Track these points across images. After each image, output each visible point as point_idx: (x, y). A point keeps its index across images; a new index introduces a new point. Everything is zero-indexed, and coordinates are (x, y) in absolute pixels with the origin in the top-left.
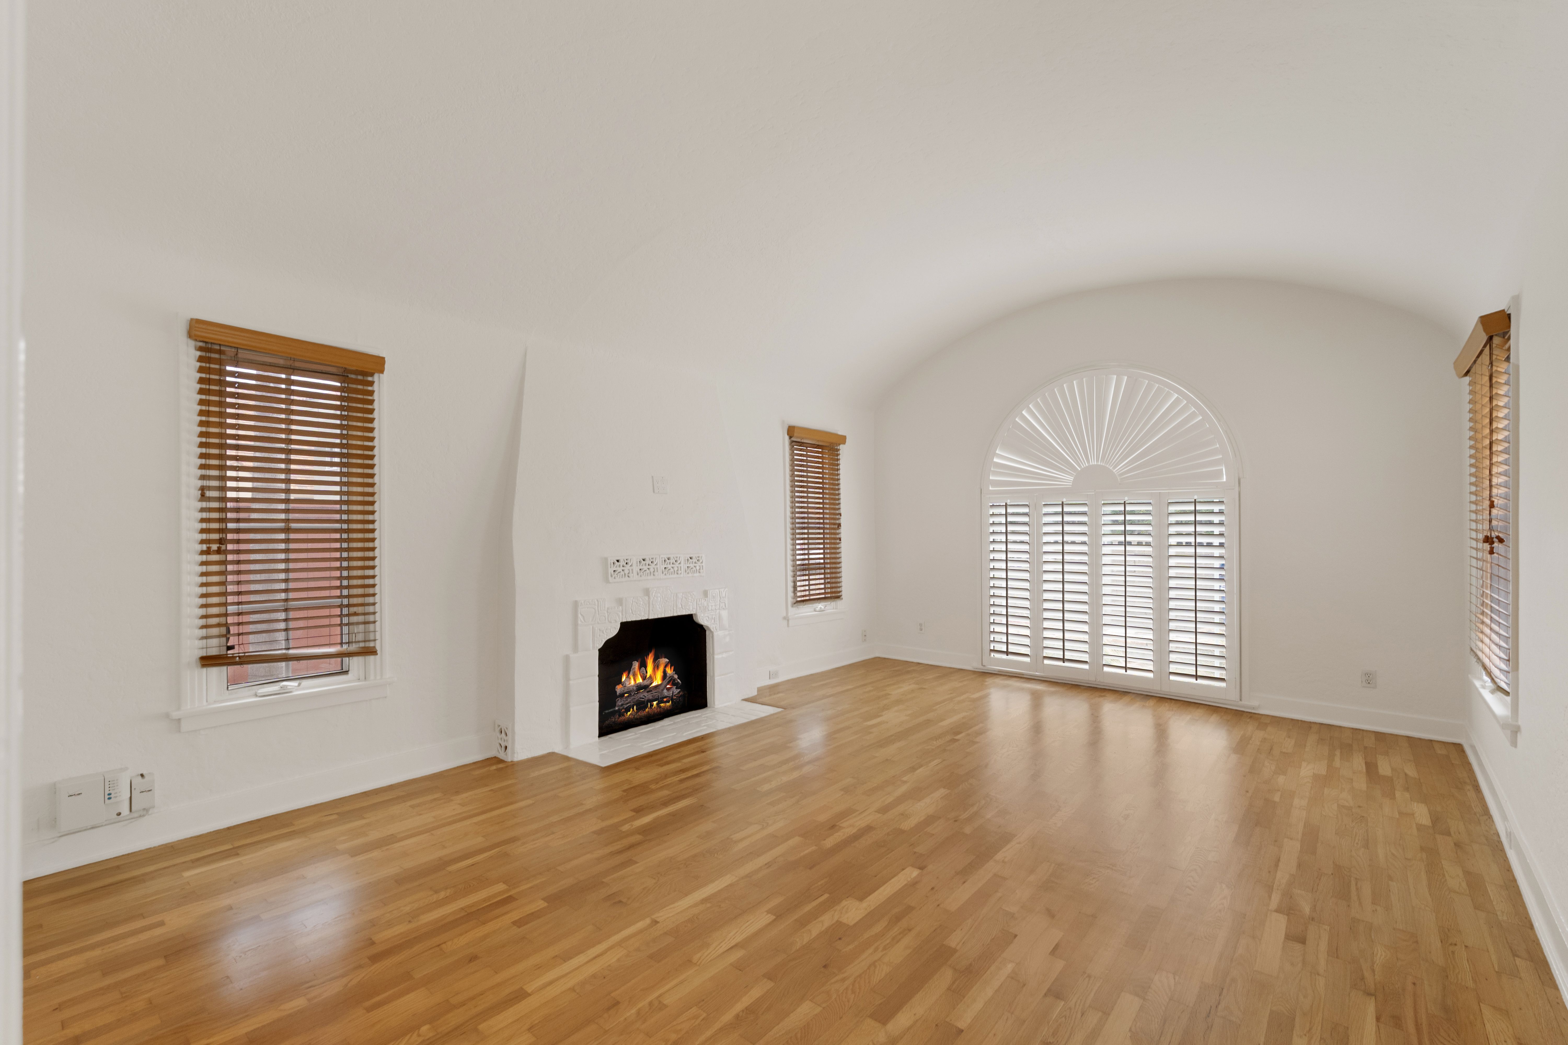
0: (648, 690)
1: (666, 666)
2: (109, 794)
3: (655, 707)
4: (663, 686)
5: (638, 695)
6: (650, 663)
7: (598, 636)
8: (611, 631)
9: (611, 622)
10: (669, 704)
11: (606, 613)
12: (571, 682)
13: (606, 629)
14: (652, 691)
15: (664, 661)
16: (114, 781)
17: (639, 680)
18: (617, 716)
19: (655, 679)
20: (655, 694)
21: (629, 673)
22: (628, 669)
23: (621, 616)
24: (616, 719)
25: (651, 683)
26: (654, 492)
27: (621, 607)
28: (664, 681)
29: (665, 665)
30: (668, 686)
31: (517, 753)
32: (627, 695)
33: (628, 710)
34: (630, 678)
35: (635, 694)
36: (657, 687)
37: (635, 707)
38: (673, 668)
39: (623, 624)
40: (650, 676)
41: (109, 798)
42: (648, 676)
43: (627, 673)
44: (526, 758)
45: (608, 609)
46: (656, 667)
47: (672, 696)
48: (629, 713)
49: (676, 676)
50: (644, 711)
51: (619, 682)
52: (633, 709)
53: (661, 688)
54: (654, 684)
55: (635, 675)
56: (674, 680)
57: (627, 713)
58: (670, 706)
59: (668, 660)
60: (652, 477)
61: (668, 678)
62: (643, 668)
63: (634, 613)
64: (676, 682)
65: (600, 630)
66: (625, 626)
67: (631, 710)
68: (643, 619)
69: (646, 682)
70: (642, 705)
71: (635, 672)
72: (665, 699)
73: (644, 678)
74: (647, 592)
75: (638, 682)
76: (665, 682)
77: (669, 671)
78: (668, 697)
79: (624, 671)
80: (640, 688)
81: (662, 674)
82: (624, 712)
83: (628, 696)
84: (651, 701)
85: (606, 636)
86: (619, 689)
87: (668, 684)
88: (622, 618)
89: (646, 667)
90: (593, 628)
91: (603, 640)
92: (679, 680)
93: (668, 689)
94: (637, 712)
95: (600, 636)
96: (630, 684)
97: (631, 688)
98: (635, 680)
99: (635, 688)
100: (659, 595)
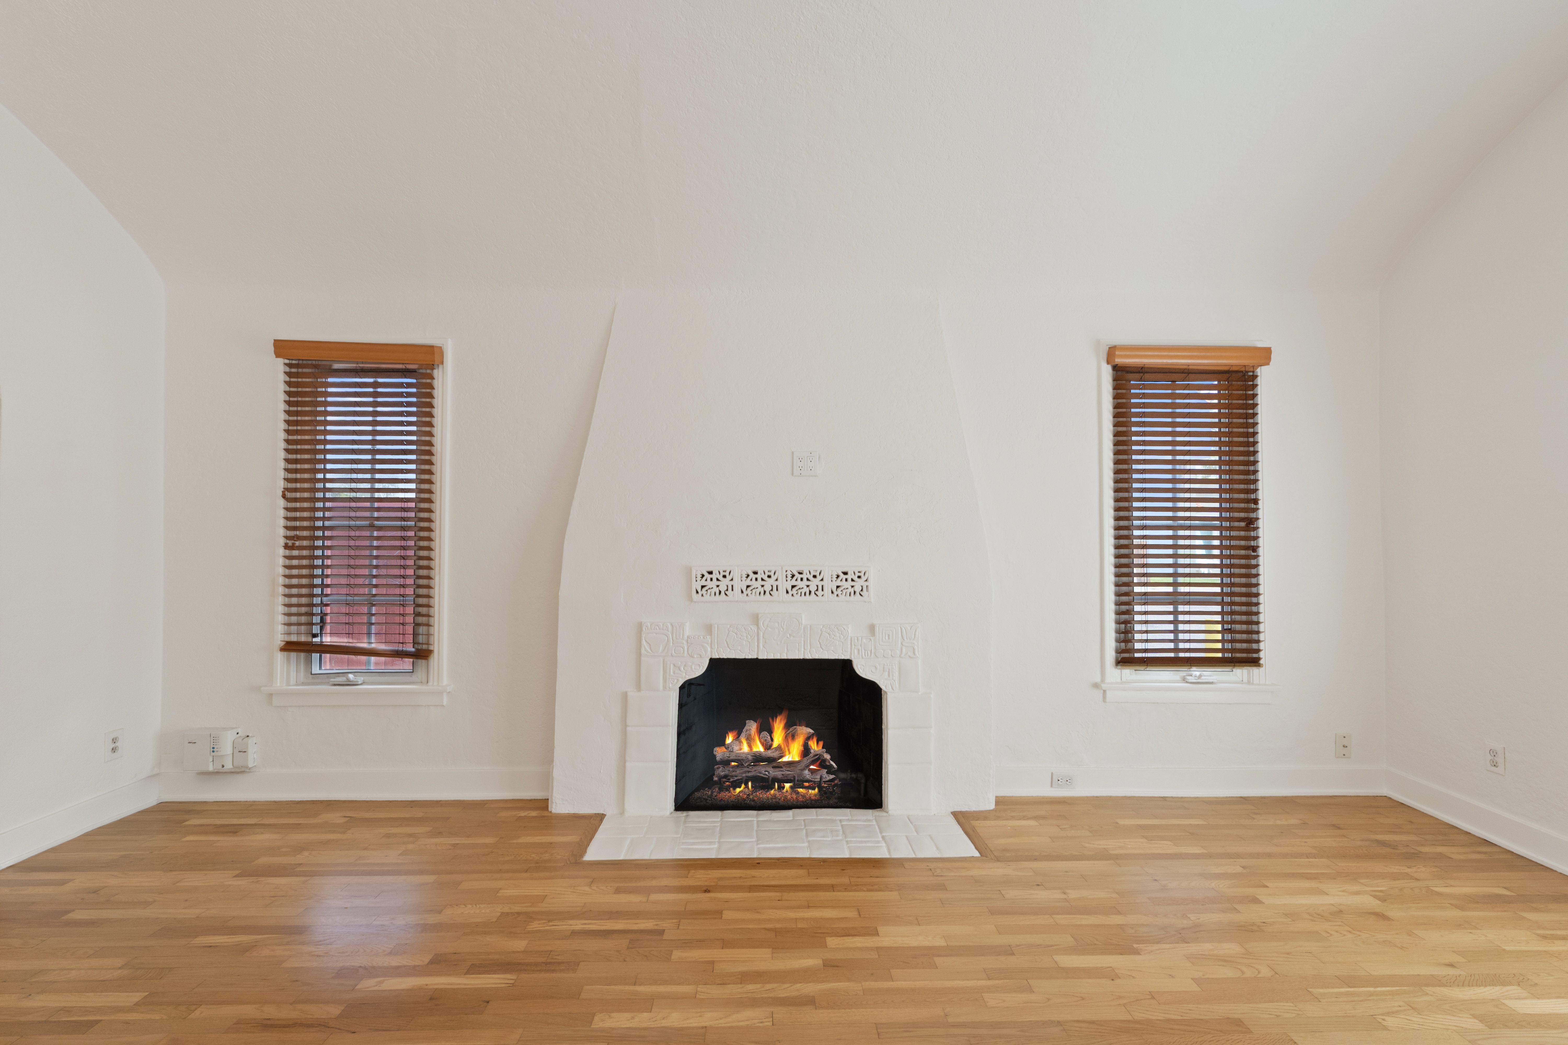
0: (774, 764)
1: (809, 738)
2: (213, 748)
3: (787, 791)
4: (803, 765)
5: (755, 768)
6: (778, 728)
7: (672, 673)
8: (691, 668)
9: (692, 657)
10: (813, 792)
11: (685, 643)
12: (629, 729)
13: (685, 666)
14: (781, 767)
15: (804, 731)
16: (216, 737)
17: (759, 748)
18: (717, 789)
19: (787, 753)
20: (787, 772)
21: (739, 735)
22: (739, 729)
23: (709, 649)
24: (715, 794)
25: (781, 757)
26: (793, 474)
27: (708, 637)
28: (805, 759)
29: (806, 736)
30: (812, 767)
31: (556, 803)
32: (736, 764)
33: (736, 784)
34: (741, 742)
35: (750, 765)
36: (790, 764)
37: (750, 784)
38: (821, 743)
39: (713, 662)
40: (779, 747)
41: (213, 751)
42: (775, 745)
43: (735, 733)
44: (567, 812)
45: (688, 637)
46: (790, 737)
47: (820, 781)
48: (738, 790)
49: (827, 756)
50: (767, 792)
51: (722, 743)
52: (746, 785)
53: (800, 767)
54: (785, 759)
55: (750, 740)
56: (824, 760)
57: (734, 789)
58: (815, 795)
59: (812, 731)
60: (793, 453)
61: (811, 755)
62: (765, 734)
63: (731, 647)
64: (828, 764)
65: (674, 665)
66: (714, 663)
67: (743, 786)
68: (747, 657)
69: (770, 753)
70: (764, 783)
71: (750, 735)
72: (806, 784)
73: (768, 747)
74: (756, 619)
75: (755, 749)
76: (806, 761)
77: (815, 747)
78: (811, 781)
79: (731, 730)
80: (758, 759)
81: (801, 748)
82: (729, 787)
83: (737, 766)
84: (782, 781)
85: (684, 674)
86: (720, 753)
87: (813, 763)
88: (711, 652)
89: (771, 732)
90: (664, 660)
91: (680, 679)
92: (832, 763)
93: (813, 772)
94: (753, 792)
95: (674, 672)
96: (741, 749)
97: (744, 756)
98: (750, 746)
99: (750, 758)
100: (776, 624)
